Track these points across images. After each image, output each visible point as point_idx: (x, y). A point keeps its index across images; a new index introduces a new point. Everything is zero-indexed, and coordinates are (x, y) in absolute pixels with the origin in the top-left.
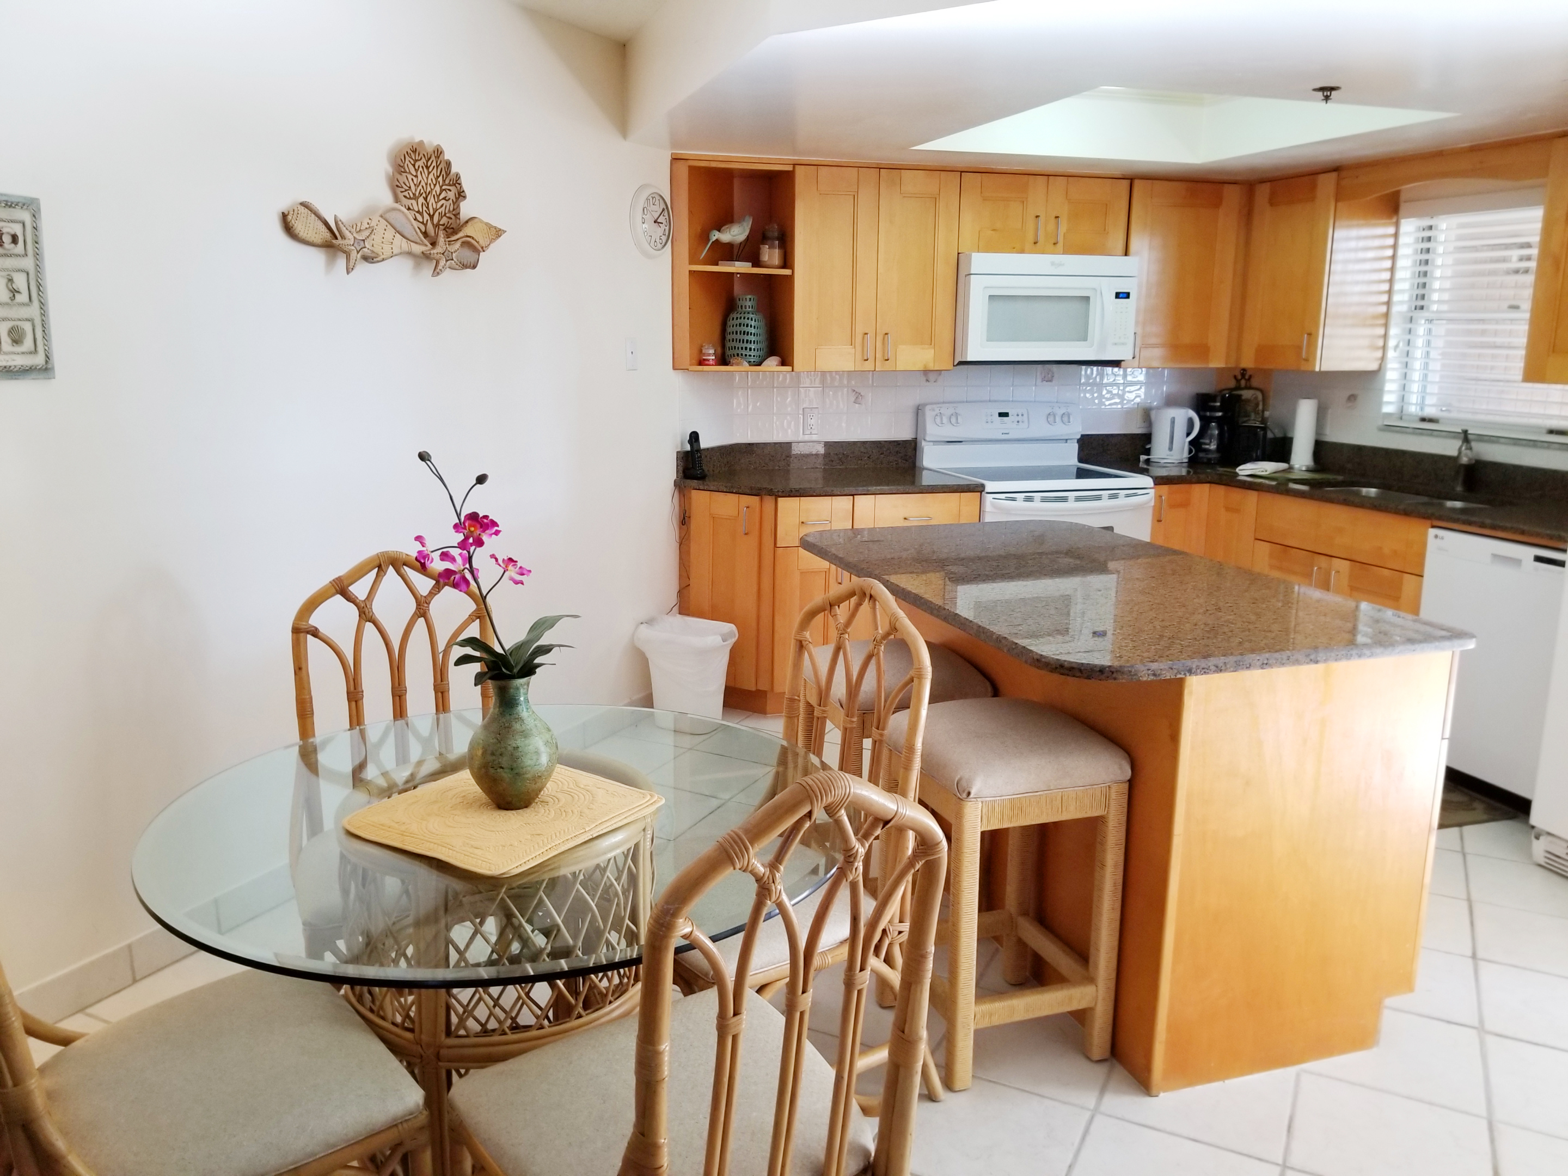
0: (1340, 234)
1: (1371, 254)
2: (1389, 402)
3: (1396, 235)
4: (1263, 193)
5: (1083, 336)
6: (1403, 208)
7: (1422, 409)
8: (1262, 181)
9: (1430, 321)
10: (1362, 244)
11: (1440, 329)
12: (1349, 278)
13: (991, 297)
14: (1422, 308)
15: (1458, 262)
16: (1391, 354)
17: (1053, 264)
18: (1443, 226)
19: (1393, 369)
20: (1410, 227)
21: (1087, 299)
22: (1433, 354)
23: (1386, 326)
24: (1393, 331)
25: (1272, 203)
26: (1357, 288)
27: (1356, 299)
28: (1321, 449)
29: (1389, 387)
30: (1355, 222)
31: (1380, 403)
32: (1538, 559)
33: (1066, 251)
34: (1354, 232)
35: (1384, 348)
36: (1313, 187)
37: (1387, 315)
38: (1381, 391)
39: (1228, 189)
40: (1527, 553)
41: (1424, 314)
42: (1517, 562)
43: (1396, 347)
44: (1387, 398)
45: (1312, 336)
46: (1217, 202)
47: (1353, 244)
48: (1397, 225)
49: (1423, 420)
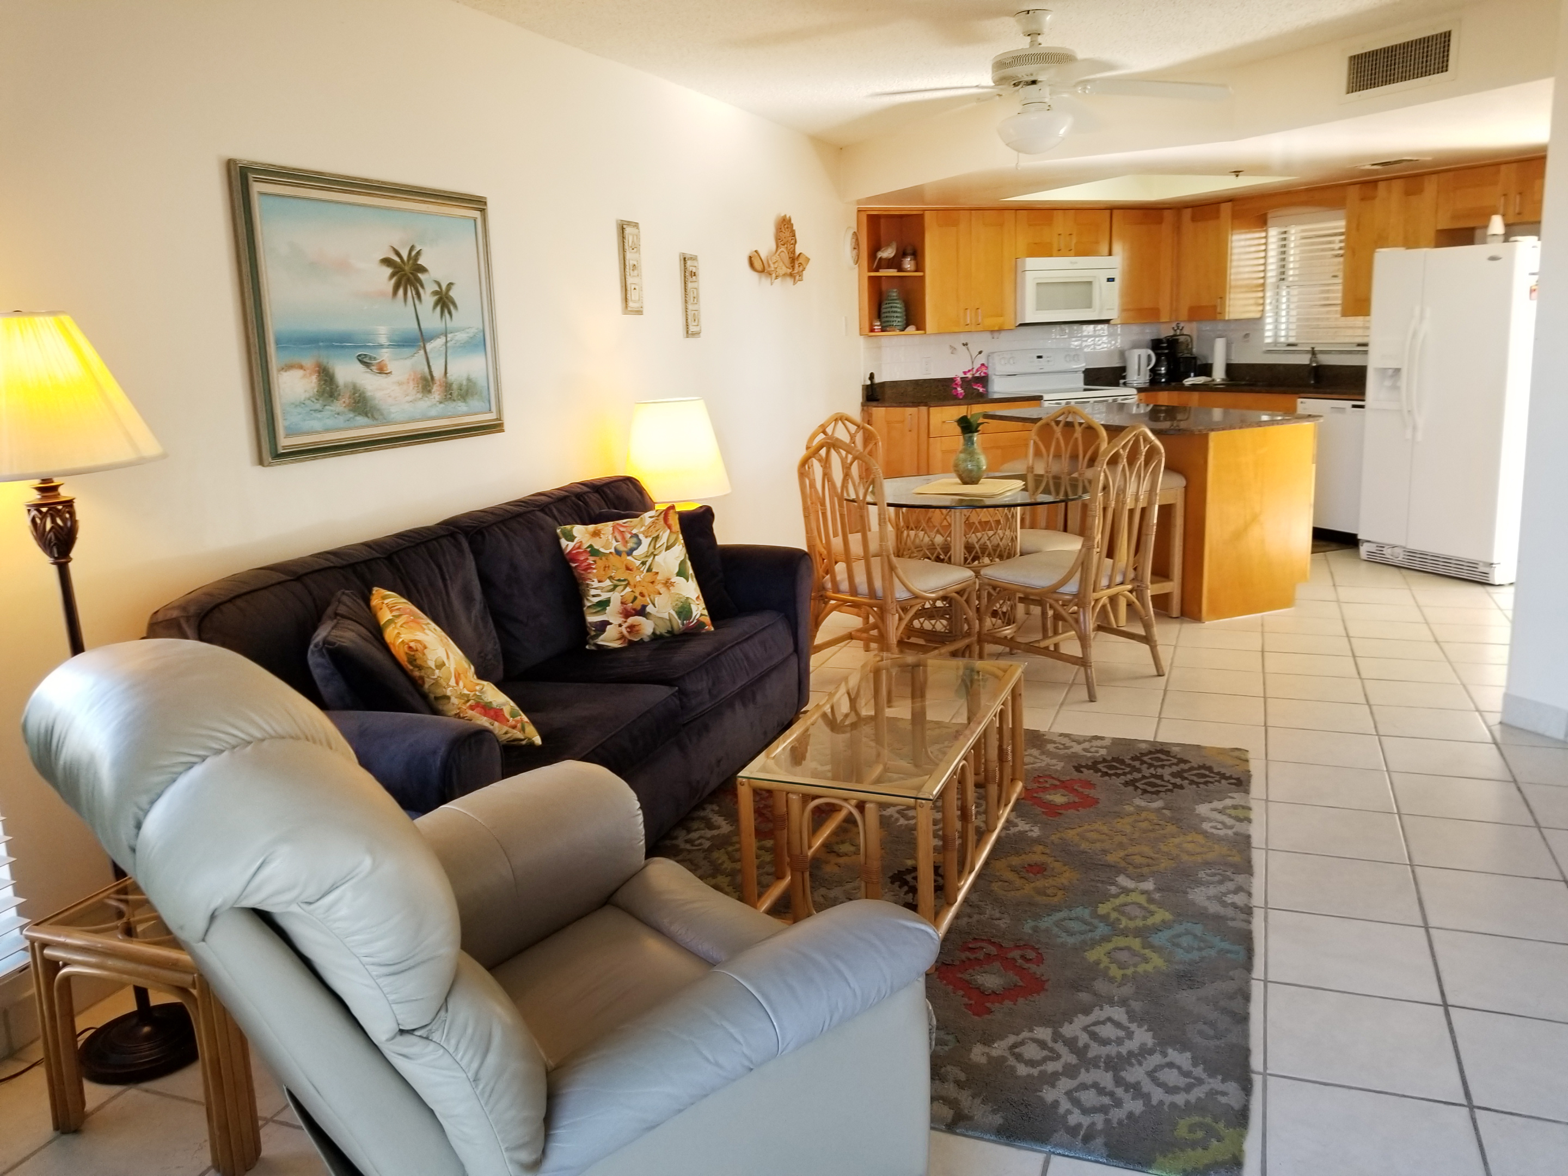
0: (1235, 237)
1: (1253, 249)
2: (1268, 335)
3: (1266, 237)
4: (1187, 214)
5: (1089, 305)
6: (1270, 222)
7: (1287, 339)
8: (1187, 207)
9: (1288, 287)
10: (1248, 243)
11: (1294, 291)
12: (1242, 263)
13: (1038, 284)
14: (1283, 279)
15: (1303, 252)
16: (1268, 308)
17: (1071, 263)
18: (1293, 231)
19: (1270, 317)
20: (1273, 233)
21: (1090, 283)
22: (1292, 306)
23: (1263, 291)
24: (1268, 294)
25: (1194, 219)
26: (1247, 269)
27: (1246, 276)
28: (1231, 369)
29: (1268, 327)
30: (1243, 231)
31: (1263, 337)
32: (1354, 406)
33: (1077, 254)
34: (1243, 236)
35: (1263, 304)
36: (1218, 211)
37: (1263, 285)
38: (1263, 330)
39: (1166, 213)
40: (1348, 404)
41: (1285, 283)
42: (1342, 410)
43: (1271, 303)
44: (1268, 334)
45: (1222, 298)
46: (1160, 221)
47: (1243, 243)
48: (1266, 231)
49: (1289, 345)
